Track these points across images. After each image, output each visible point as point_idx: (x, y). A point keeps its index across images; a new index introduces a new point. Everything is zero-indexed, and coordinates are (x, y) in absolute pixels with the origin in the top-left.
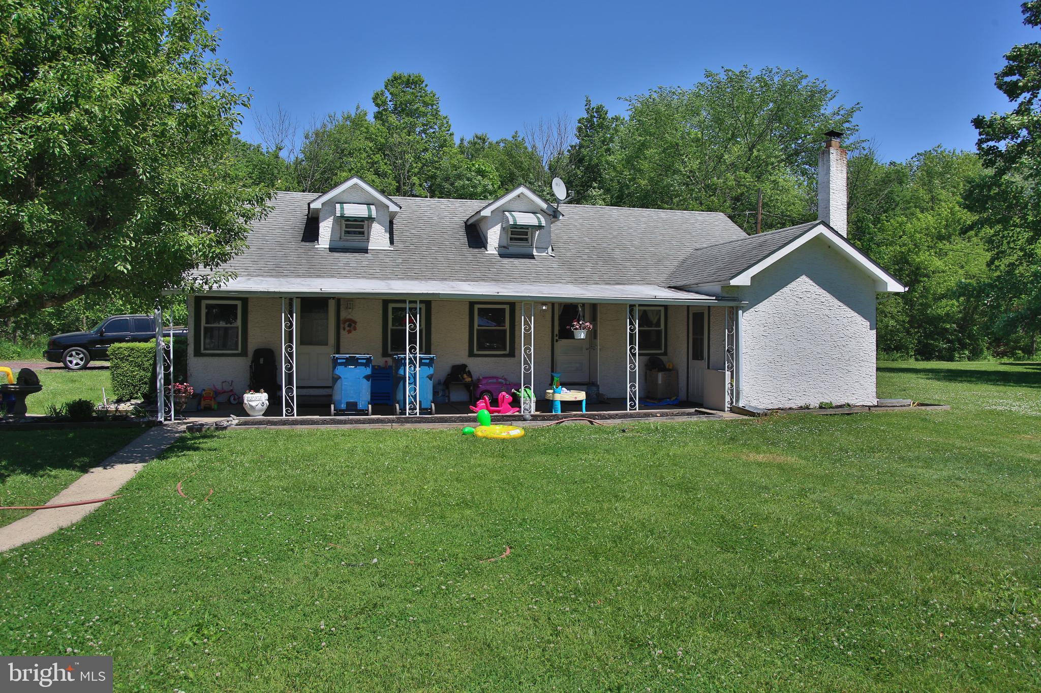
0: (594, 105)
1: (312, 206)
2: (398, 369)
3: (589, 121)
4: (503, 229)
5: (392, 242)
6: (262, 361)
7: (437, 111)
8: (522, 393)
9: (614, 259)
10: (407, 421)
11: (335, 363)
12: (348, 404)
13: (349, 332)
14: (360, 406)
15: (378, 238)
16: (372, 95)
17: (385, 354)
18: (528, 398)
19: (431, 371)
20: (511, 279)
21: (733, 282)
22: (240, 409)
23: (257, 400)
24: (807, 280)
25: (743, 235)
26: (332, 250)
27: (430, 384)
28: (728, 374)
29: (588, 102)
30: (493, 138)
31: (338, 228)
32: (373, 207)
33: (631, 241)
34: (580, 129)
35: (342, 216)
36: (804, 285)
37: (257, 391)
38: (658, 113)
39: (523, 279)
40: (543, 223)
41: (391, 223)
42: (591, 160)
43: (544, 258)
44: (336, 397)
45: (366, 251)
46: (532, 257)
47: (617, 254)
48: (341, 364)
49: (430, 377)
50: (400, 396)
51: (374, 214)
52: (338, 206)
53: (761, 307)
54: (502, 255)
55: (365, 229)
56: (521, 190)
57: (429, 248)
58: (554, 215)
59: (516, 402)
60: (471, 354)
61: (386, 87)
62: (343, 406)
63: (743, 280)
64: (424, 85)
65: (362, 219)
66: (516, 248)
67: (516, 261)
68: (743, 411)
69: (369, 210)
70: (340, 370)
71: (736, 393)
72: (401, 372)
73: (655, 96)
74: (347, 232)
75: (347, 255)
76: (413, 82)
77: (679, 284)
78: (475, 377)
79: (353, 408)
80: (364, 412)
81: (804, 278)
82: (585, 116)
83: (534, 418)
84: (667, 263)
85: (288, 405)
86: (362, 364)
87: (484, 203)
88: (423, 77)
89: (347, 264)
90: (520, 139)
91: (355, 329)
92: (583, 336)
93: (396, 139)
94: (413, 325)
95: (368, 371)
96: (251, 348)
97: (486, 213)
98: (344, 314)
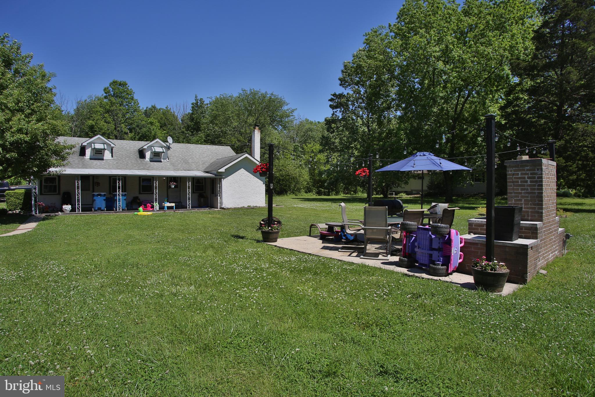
0: (199, 98)
1: (83, 144)
2: (114, 197)
3: (197, 104)
4: (151, 152)
5: (112, 156)
6: (66, 196)
7: (133, 97)
8: (155, 204)
9: (189, 163)
10: (118, 212)
11: (94, 195)
12: (98, 208)
13: (97, 186)
14: (102, 209)
15: (107, 155)
16: (103, 89)
17: (110, 193)
18: (156, 205)
19: (125, 198)
20: (153, 169)
21: (219, 171)
22: (62, 211)
23: (67, 207)
24: (243, 170)
25: (235, 154)
26: (91, 159)
27: (125, 202)
28: (219, 198)
29: (196, 97)
30: (158, 107)
31: (93, 151)
32: (105, 145)
33: (196, 156)
34: (193, 107)
35: (94, 148)
36: (242, 171)
37: (67, 205)
38: (223, 103)
39: (157, 169)
40: (164, 151)
41: (112, 150)
42: (197, 120)
43: (165, 162)
44: (94, 206)
45: (103, 159)
46: (161, 162)
47: (190, 161)
48: (96, 196)
49: (125, 200)
50: (115, 206)
51: (106, 148)
52: (93, 144)
53: (229, 178)
54: (151, 161)
55: (103, 152)
56: (158, 140)
57: (125, 159)
58: (168, 148)
59: (153, 207)
60: (140, 193)
61: (110, 85)
62: (97, 209)
63: (222, 170)
64: (127, 86)
65: (102, 149)
66: (156, 158)
67: (155, 163)
68: (223, 208)
69: (104, 146)
70: (95, 198)
71: (221, 203)
72: (116, 198)
73: (222, 96)
74: (96, 153)
75: (96, 161)
76: (123, 84)
77: (207, 171)
78: (141, 201)
79: (100, 209)
80: (103, 210)
81: (242, 169)
82: (195, 102)
83: (158, 211)
84: (206, 164)
85: (78, 208)
86: (102, 196)
87: (146, 143)
88: (127, 82)
89: (96, 164)
90: (169, 109)
91: (99, 185)
92: (173, 187)
93: (114, 108)
94: (119, 184)
95: (105, 198)
96: (62, 192)
97: (145, 147)
98: (95, 180)
